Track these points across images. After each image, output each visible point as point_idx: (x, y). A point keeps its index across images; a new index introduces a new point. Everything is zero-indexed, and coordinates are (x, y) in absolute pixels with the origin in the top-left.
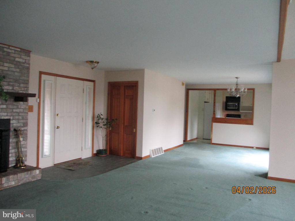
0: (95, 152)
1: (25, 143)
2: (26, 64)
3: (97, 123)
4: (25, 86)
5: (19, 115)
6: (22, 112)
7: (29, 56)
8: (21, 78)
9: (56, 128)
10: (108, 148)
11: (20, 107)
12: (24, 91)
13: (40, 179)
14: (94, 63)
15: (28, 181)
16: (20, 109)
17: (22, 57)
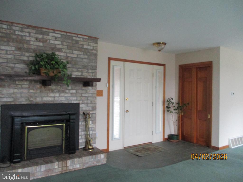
0: (166, 137)
1: (94, 126)
2: (93, 50)
3: (168, 107)
4: (93, 72)
5: (88, 100)
6: (90, 97)
7: (97, 43)
8: (89, 64)
9: (125, 112)
10: (180, 134)
11: (89, 91)
12: (92, 76)
13: (105, 164)
14: (161, 45)
15: (93, 165)
16: (89, 94)
17: (90, 44)
